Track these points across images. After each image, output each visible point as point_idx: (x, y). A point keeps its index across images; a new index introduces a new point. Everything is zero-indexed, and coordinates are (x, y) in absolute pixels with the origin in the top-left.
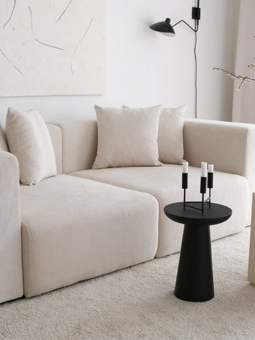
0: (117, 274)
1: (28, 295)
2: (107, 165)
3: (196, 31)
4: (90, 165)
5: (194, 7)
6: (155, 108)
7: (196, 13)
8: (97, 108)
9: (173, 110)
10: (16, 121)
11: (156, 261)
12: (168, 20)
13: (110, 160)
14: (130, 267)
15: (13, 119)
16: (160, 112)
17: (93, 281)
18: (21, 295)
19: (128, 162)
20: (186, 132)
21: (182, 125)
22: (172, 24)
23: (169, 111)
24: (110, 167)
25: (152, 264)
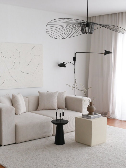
0: (41, 139)
1: (17, 143)
2: (41, 109)
3: (75, 65)
4: (37, 109)
5: (74, 56)
6: (56, 92)
7: (75, 59)
8: (39, 92)
9: (62, 93)
10: (15, 97)
11: (52, 136)
12: (64, 63)
13: (42, 108)
14: (45, 137)
15: (14, 97)
16: (58, 93)
17: (34, 140)
18: (15, 143)
19: (48, 108)
20: (66, 99)
21: (65, 97)
22: (65, 64)
23: (61, 93)
24: (42, 110)
25: (51, 137)
